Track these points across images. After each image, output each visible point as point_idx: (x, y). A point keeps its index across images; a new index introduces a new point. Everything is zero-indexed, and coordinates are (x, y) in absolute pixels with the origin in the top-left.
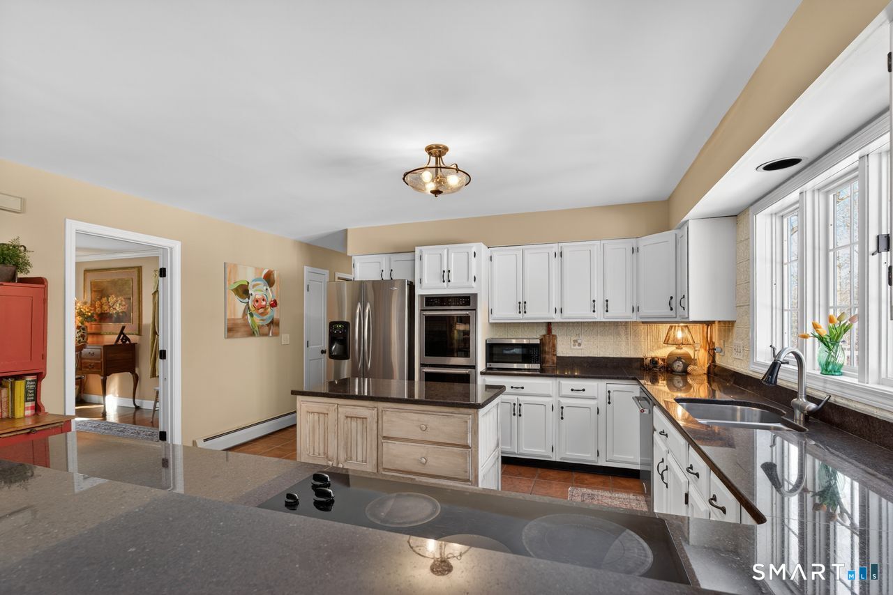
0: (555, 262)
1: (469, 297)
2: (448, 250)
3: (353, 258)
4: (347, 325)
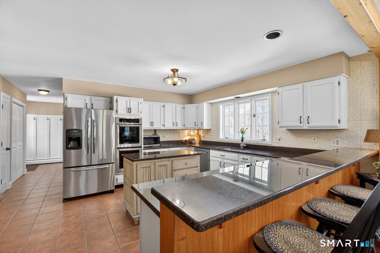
0: (162, 108)
1: (139, 120)
2: (130, 99)
3: (65, 94)
4: (80, 131)
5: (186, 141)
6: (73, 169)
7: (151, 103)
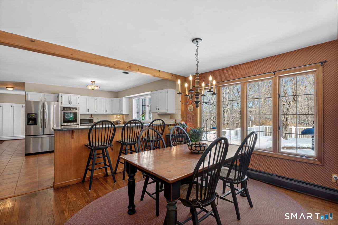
0: (96, 101)
1: (77, 108)
2: (71, 96)
3: (27, 92)
4: (36, 114)
5: (114, 122)
6: (32, 137)
7: (87, 97)
